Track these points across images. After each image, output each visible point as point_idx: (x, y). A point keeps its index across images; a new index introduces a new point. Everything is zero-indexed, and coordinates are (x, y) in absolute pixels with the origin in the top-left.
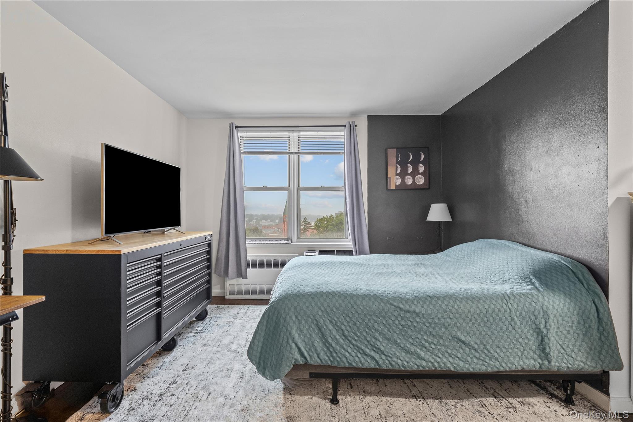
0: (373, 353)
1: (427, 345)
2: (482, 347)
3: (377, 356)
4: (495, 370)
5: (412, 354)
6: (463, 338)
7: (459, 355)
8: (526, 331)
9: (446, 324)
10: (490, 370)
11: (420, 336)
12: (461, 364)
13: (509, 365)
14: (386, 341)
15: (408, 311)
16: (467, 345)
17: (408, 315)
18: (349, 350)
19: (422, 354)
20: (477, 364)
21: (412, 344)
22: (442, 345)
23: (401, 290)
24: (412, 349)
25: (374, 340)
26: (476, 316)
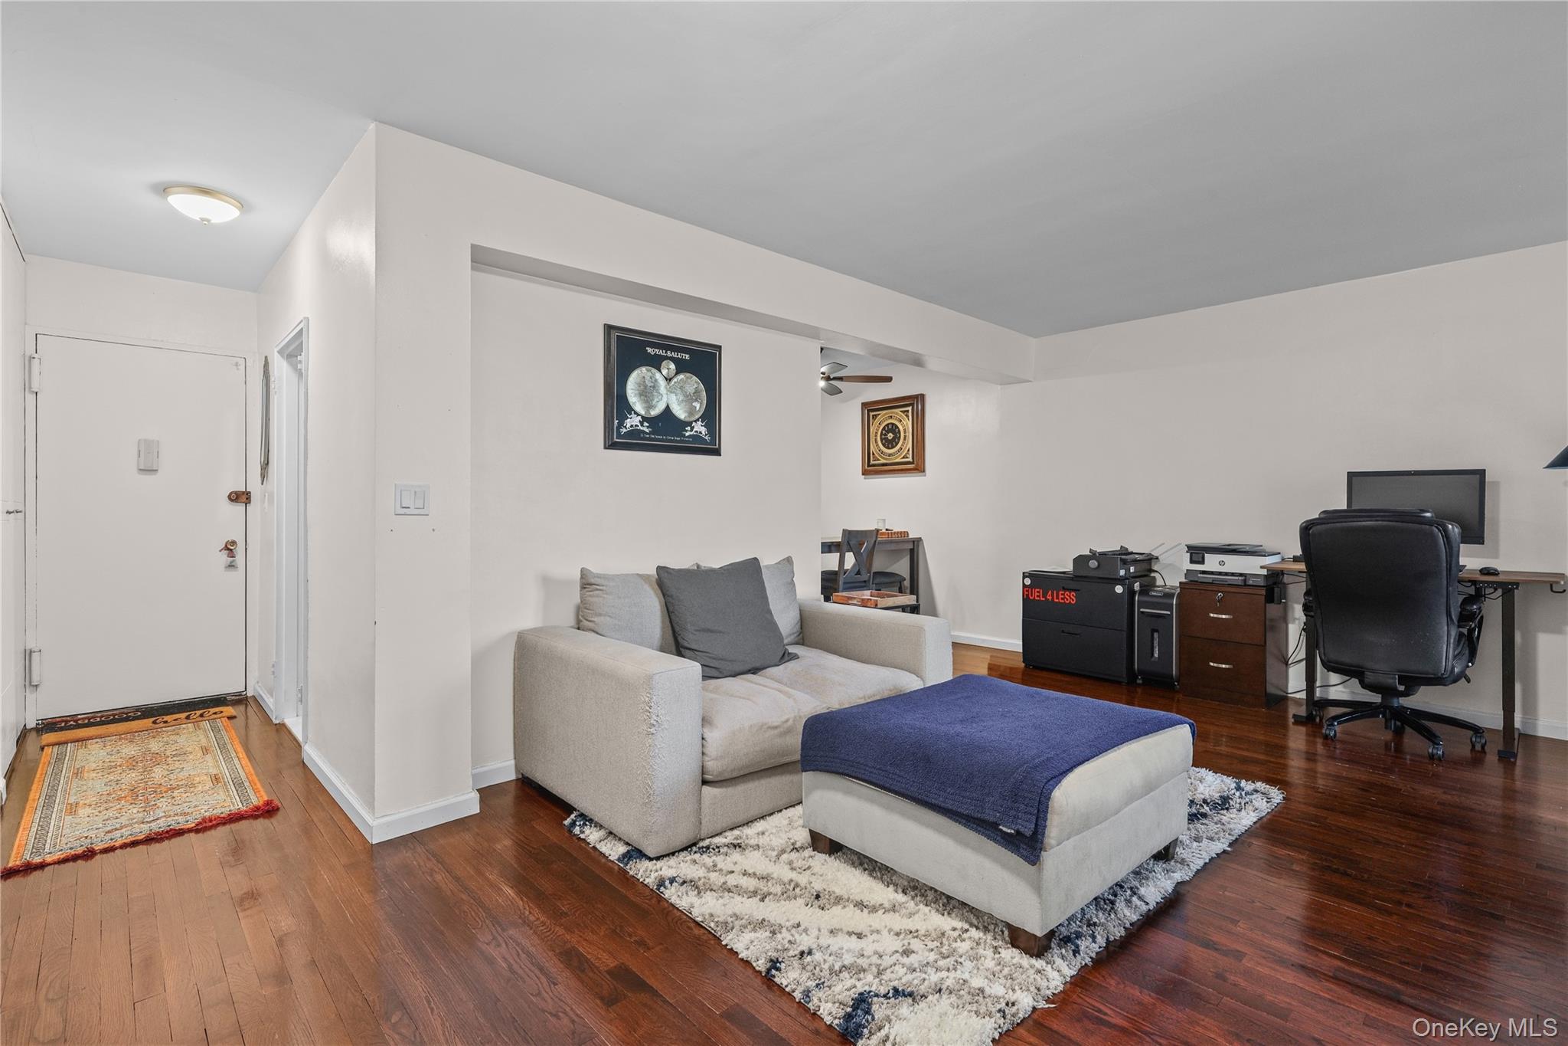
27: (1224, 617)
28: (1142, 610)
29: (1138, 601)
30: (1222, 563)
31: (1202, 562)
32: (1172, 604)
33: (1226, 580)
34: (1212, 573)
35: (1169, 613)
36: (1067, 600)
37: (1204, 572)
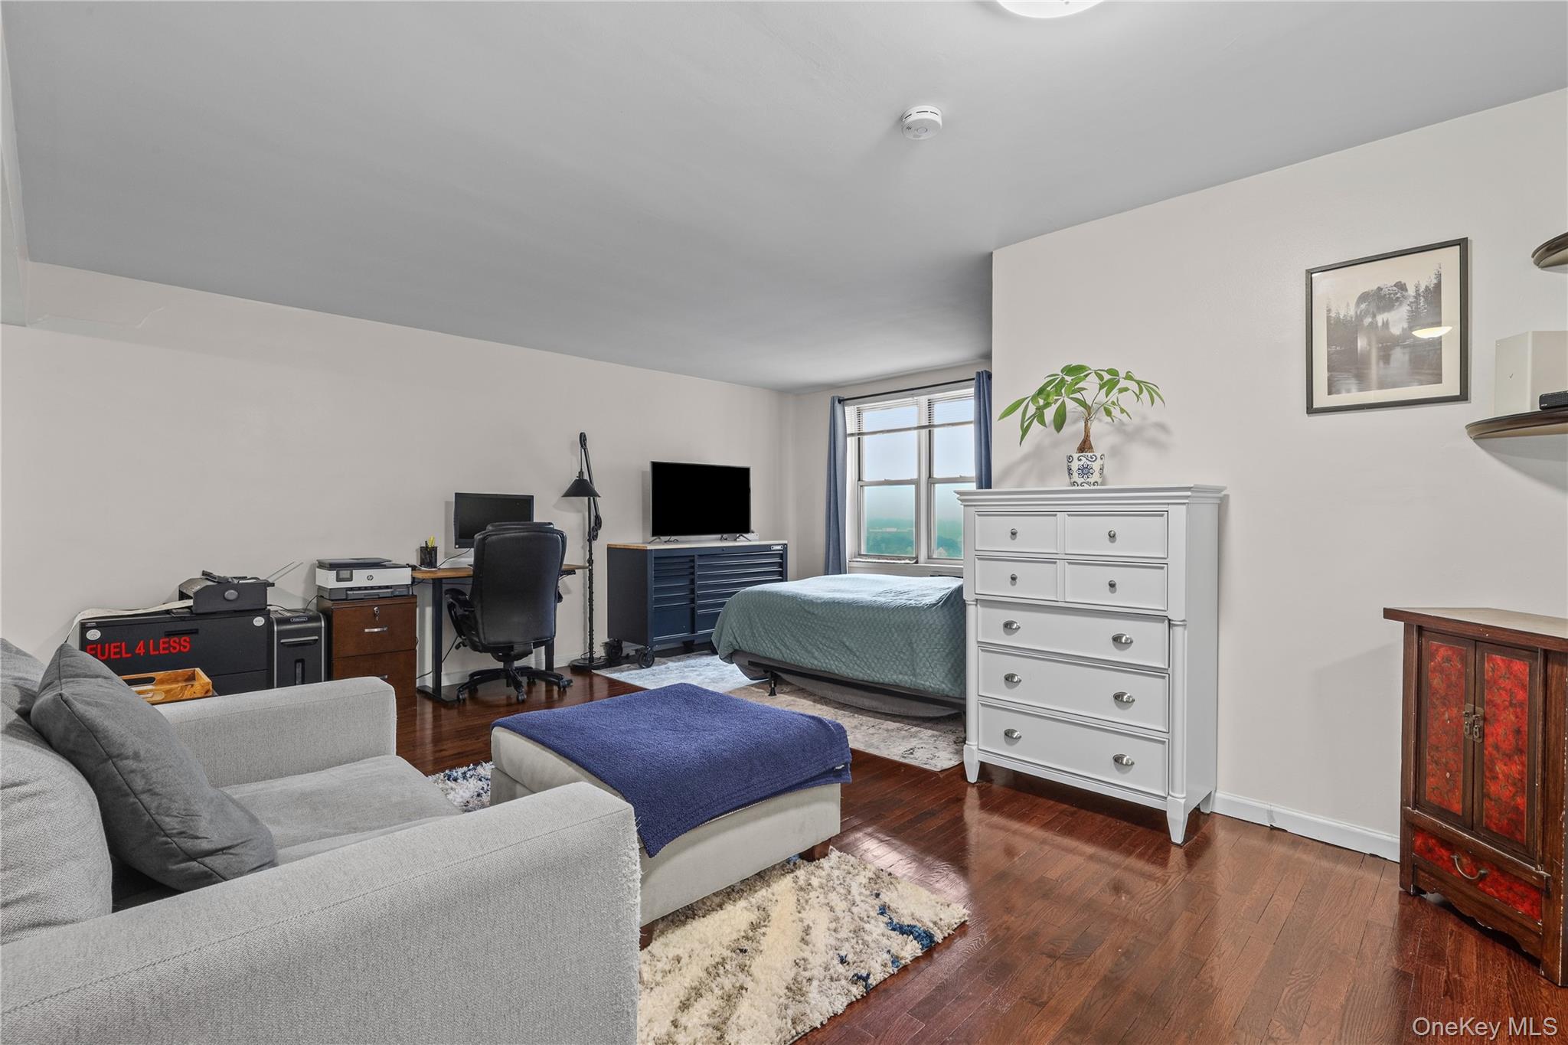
0: (781, 647)
1: (821, 646)
2: (862, 656)
3: (784, 650)
4: (871, 679)
5: (809, 652)
6: (847, 644)
7: (843, 660)
8: (902, 644)
9: (836, 628)
10: (866, 678)
11: (816, 637)
12: (844, 668)
13: (883, 677)
14: (792, 638)
15: (809, 612)
16: (851, 651)
17: (809, 616)
18: (767, 642)
19: (816, 654)
20: (856, 670)
21: (810, 644)
22: (832, 648)
23: (797, 591)
24: (810, 648)
25: (783, 636)
26: (860, 623)
27: (376, 630)
28: (282, 641)
29: (278, 632)
30: (370, 578)
31: (350, 579)
32: (321, 628)
33: (378, 594)
34: (360, 589)
35: (317, 638)
36: (175, 648)
37: (352, 589)
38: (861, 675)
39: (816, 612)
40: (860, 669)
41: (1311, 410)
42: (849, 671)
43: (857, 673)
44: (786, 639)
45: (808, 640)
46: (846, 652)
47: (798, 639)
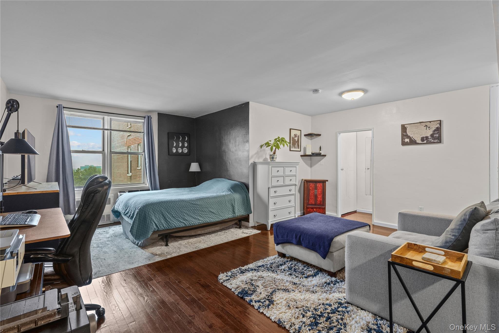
0: (183, 221)
1: (201, 215)
2: (217, 213)
3: (185, 222)
6: (212, 211)
7: (211, 217)
8: (229, 206)
9: (207, 207)
11: (199, 212)
14: (188, 216)
16: (213, 213)
17: (195, 205)
18: (175, 221)
19: (200, 219)
20: (216, 219)
22: (206, 214)
24: (197, 217)
26: (216, 203)
38: (218, 219)
39: (198, 203)
40: (217, 218)
41: (290, 150)
42: (213, 220)
43: (217, 219)
44: (185, 217)
45: (195, 215)
46: (211, 214)
47: (191, 215)
